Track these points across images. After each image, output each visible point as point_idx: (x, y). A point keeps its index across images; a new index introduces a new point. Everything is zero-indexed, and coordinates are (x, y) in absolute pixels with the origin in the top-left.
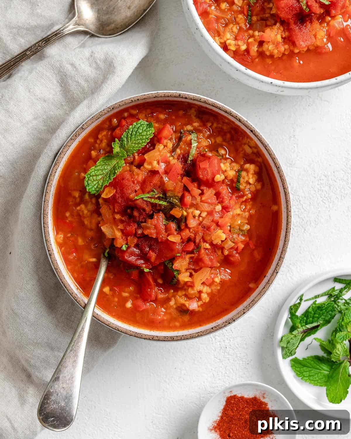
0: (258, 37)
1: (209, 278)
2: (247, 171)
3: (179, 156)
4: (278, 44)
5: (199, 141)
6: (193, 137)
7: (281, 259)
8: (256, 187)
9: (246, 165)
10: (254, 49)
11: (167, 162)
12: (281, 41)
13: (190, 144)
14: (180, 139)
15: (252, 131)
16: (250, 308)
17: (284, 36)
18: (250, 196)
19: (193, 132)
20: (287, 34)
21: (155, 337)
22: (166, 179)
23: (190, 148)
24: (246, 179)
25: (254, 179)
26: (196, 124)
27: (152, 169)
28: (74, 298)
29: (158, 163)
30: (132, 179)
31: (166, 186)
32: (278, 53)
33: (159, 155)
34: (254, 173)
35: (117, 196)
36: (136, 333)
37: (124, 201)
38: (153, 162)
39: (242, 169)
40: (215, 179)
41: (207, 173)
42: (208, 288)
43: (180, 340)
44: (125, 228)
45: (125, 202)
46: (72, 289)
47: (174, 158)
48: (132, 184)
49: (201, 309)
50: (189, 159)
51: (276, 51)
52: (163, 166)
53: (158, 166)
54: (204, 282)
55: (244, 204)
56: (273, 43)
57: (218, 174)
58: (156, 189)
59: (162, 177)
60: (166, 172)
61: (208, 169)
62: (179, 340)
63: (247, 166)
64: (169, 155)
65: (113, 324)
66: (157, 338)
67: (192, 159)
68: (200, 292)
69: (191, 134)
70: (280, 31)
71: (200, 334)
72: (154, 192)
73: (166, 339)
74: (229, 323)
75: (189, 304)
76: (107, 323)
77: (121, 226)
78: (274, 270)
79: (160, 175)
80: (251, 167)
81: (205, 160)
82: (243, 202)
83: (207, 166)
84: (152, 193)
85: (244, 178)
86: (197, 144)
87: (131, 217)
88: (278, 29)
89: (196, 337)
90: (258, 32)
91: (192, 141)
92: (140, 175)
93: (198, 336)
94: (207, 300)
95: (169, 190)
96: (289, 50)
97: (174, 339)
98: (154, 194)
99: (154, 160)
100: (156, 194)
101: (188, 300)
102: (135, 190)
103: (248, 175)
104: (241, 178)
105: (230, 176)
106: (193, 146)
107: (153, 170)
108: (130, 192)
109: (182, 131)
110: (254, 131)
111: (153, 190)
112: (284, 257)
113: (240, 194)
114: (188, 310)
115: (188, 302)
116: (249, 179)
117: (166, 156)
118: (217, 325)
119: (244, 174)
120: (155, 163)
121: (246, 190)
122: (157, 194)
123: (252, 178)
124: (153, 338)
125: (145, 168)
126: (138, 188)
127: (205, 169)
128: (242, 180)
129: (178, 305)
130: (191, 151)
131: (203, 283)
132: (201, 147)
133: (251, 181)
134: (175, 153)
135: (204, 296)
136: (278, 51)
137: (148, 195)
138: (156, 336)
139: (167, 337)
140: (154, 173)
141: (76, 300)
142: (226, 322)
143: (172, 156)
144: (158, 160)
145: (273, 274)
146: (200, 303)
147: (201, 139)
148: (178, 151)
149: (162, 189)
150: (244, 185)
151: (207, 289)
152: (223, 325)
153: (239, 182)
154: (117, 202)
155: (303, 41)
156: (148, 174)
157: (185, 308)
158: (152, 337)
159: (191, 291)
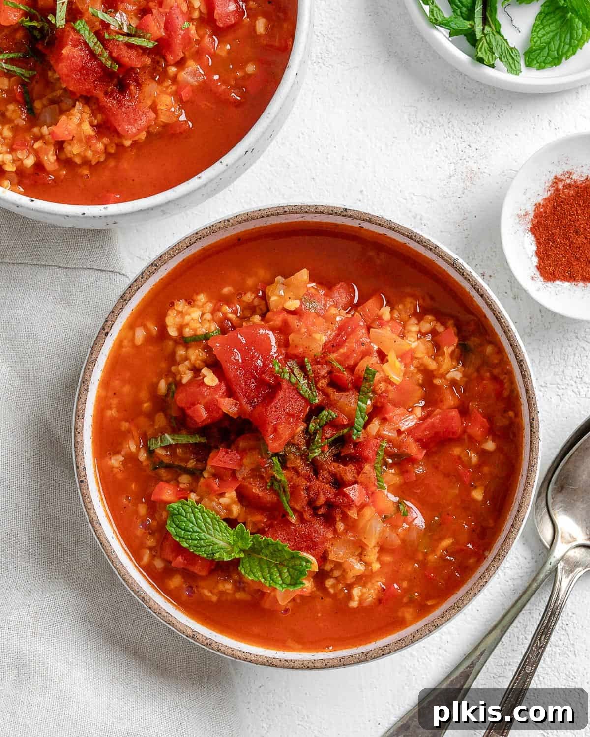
0: (49, 136)
4: (89, 138)
5: (159, 433)
6: (155, 445)
9: (170, 333)
10: (50, 159)
12: (93, 133)
13: (171, 448)
17: (96, 122)
19: (148, 447)
20: (99, 117)
23: (177, 445)
26: (133, 446)
32: (94, 154)
39: (180, 339)
40: (215, 384)
47: (205, 469)
50: (198, 441)
51: (89, 154)
54: (399, 336)
56: (80, 141)
57: (204, 382)
59: (244, 479)
60: (233, 475)
61: (204, 404)
64: (203, 480)
67: (197, 437)
69: (153, 450)
70: (86, 116)
78: (344, 216)
80: (172, 323)
81: (189, 416)
83: (198, 407)
84: (276, 488)
85: (195, 330)
86: (167, 435)
88: (82, 112)
90: (48, 127)
91: (164, 444)
96: (113, 145)
98: (275, 483)
100: (276, 480)
103: (188, 325)
105: (199, 355)
106: (172, 442)
107: (238, 500)
111: (270, 486)
114: (459, 346)
116: (193, 320)
119: (187, 332)
122: (274, 477)
125: (239, 515)
126: (278, 514)
130: (184, 442)
132: (169, 426)
134: (196, 469)
135: (425, 326)
136: (93, 151)
140: (241, 497)
146: (440, 328)
150: (207, 325)
151: (411, 326)
153: (205, 335)
155: (130, 124)
157: (458, 351)
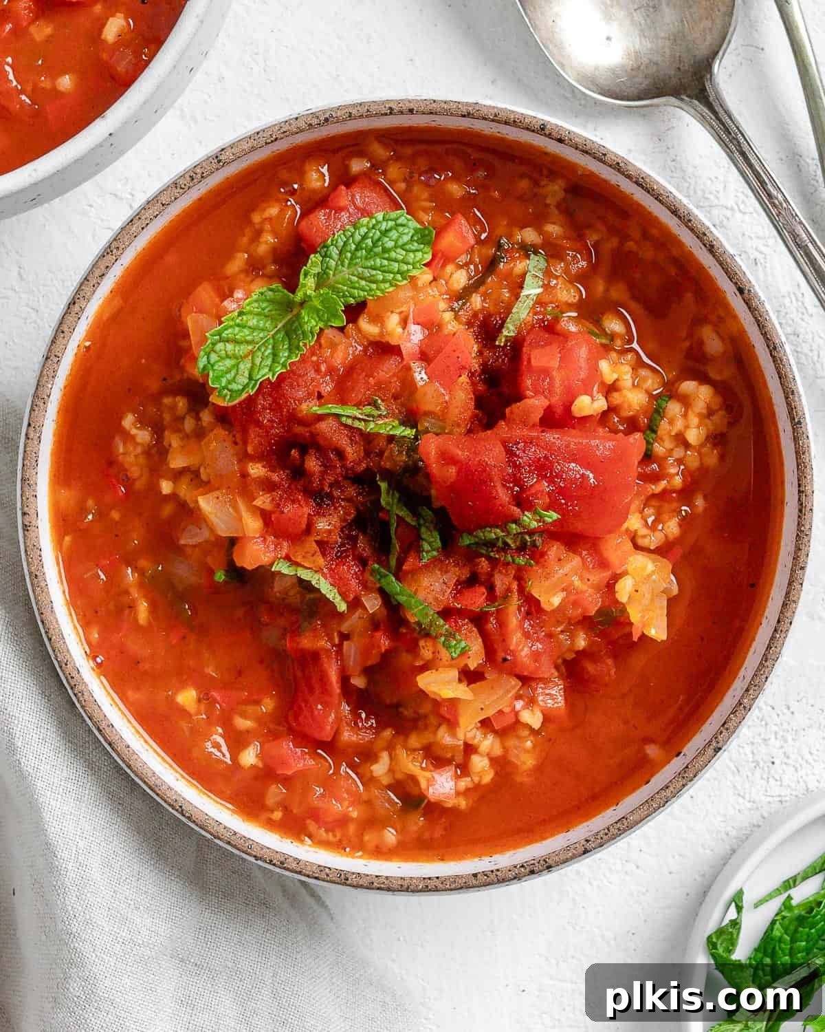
1: (507, 710)
2: (685, 401)
3: (475, 315)
5: (549, 281)
6: (534, 265)
7: (741, 711)
8: (701, 459)
9: (688, 382)
11: (432, 326)
13: (517, 285)
14: (491, 266)
15: (741, 291)
16: (609, 841)
18: (678, 481)
19: (536, 253)
21: (290, 860)
22: (420, 376)
23: (516, 297)
24: (679, 425)
25: (703, 432)
26: (554, 229)
27: (378, 339)
28: (67, 680)
29: (404, 323)
30: (314, 358)
31: (418, 396)
33: (413, 298)
34: (705, 411)
35: (261, 401)
36: (235, 834)
37: (281, 421)
38: (388, 317)
39: (670, 391)
40: (573, 408)
41: (551, 384)
42: (498, 741)
43: (367, 888)
44: (278, 505)
45: (283, 427)
46: (68, 651)
47: (456, 317)
48: (312, 374)
49: (463, 803)
50: (505, 332)
52: (416, 334)
53: (400, 330)
54: (488, 718)
55: (654, 503)
57: (586, 393)
58: (383, 401)
59: (408, 369)
60: (424, 356)
61: (554, 373)
62: (361, 886)
63: (688, 386)
64: (442, 305)
65: (170, 788)
66: (294, 865)
67: (512, 334)
68: (469, 749)
69: (528, 257)
71: (431, 884)
72: (378, 408)
73: (323, 876)
74: (532, 872)
75: (428, 780)
76: (152, 782)
77: (263, 501)
78: (711, 741)
79: (402, 359)
80: (701, 394)
81: (551, 344)
82: (654, 496)
83: (555, 363)
84: (368, 409)
85: (671, 422)
86: (540, 290)
87: (298, 473)
89: (416, 891)
91: (528, 278)
92: (341, 348)
93: (426, 890)
94: (488, 778)
95: (428, 414)
97: (348, 882)
98: (376, 413)
99: (392, 312)
100: (380, 416)
101: (431, 767)
102: (319, 393)
103: (685, 416)
104: (662, 418)
105: (630, 406)
106: (525, 292)
107: (383, 340)
108: (300, 394)
109: (504, 240)
110: (749, 291)
111: (376, 401)
112: (751, 706)
113: (648, 470)
114: (422, 797)
115: (428, 774)
116: (687, 427)
117: (432, 307)
118: (494, 868)
119: (674, 408)
120: (393, 321)
121: (671, 460)
122: (385, 416)
123: (698, 427)
124: (282, 863)
125: (359, 330)
126: (327, 388)
127: (546, 372)
128: (664, 425)
129: (399, 776)
130: (514, 310)
131: (486, 724)
132: (551, 303)
133: (693, 436)
134: (464, 304)
135: (479, 763)
137: (356, 413)
138: (295, 859)
139: (327, 870)
140: (384, 349)
141: (72, 688)
142: (523, 866)
143: (452, 310)
144: (403, 315)
145: (702, 752)
146: (464, 783)
147: (557, 277)
148: (476, 301)
149: (403, 405)
150: (668, 444)
151: (492, 744)
152: (511, 875)
153: (654, 432)
154: (259, 424)
156: (365, 350)
157: (415, 791)
158: (282, 859)
159: (444, 737)
